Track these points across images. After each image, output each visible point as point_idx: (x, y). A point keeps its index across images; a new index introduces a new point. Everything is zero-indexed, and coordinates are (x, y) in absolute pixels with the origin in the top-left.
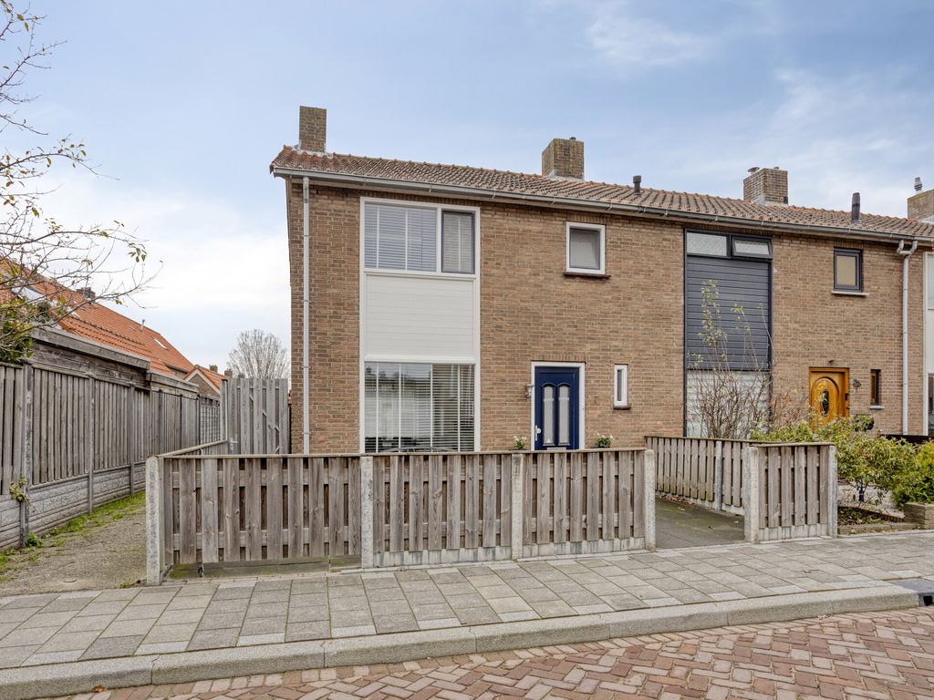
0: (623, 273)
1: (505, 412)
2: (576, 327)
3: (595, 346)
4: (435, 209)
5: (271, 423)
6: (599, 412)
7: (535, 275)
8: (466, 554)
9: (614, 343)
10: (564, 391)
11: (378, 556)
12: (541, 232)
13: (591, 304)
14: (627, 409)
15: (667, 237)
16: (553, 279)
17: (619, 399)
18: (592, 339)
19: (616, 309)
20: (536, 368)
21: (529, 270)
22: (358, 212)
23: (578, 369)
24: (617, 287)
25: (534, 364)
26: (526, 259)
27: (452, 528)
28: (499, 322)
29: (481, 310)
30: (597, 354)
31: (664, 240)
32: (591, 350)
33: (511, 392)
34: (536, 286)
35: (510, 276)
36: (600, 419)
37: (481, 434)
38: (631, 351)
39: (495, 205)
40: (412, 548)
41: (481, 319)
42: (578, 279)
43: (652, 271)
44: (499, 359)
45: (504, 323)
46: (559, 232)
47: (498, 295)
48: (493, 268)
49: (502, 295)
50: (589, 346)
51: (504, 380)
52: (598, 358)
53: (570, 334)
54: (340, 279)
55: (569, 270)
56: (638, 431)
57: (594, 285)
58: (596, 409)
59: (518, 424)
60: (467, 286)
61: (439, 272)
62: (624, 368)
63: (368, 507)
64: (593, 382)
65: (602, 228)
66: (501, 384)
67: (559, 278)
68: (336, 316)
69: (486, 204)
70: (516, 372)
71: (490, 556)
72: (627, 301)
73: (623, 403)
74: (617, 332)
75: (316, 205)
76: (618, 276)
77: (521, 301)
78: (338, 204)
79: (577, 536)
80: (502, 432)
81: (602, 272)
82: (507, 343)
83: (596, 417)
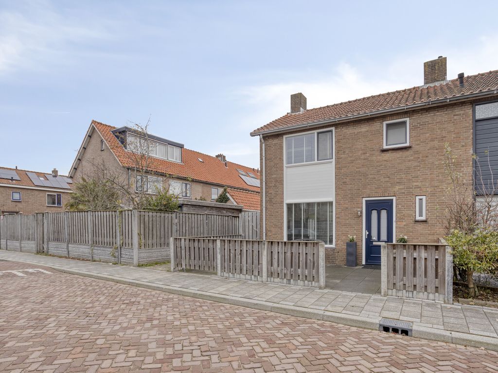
0: (422, 142)
1: (348, 224)
2: (389, 177)
3: (401, 187)
4: (314, 133)
5: (255, 228)
6: (405, 223)
7: (364, 154)
8: (248, 277)
9: (415, 184)
10: (384, 213)
11: (222, 273)
12: (368, 131)
13: (399, 164)
14: (425, 221)
15: (457, 113)
16: (375, 154)
17: (421, 215)
18: (399, 183)
19: (416, 164)
20: (366, 201)
21: (361, 152)
22: (283, 143)
23: (392, 200)
24: (418, 151)
25: (364, 200)
26: (359, 147)
27: (243, 266)
28: (345, 180)
29: (336, 176)
30: (403, 191)
31: (454, 115)
32: (399, 189)
33: (351, 214)
34: (365, 159)
35: (351, 157)
36: (405, 227)
37: (336, 234)
38: (428, 187)
40: (231, 272)
41: (335, 179)
42: (390, 152)
43: (445, 137)
44: (345, 198)
45: (347, 180)
46: (378, 128)
47: (344, 167)
48: (342, 154)
49: (346, 167)
50: (397, 187)
51: (347, 208)
52: (405, 193)
53: (385, 182)
54: (277, 171)
55: (385, 147)
56: (434, 235)
57: (401, 153)
58: (402, 221)
59: (355, 230)
60: (329, 165)
61: (316, 161)
62: (424, 198)
63: (219, 256)
64: (400, 207)
65: (408, 119)
66: (346, 210)
67: (378, 153)
68: (275, 186)
69: (336, 125)
70: (354, 204)
71: (256, 279)
72: (425, 158)
73: (423, 218)
74: (418, 177)
75: (268, 143)
76: (418, 145)
77: (357, 168)
78: (276, 141)
79: (289, 277)
80: (346, 234)
81: (408, 144)
82: (349, 190)
83: (402, 226)
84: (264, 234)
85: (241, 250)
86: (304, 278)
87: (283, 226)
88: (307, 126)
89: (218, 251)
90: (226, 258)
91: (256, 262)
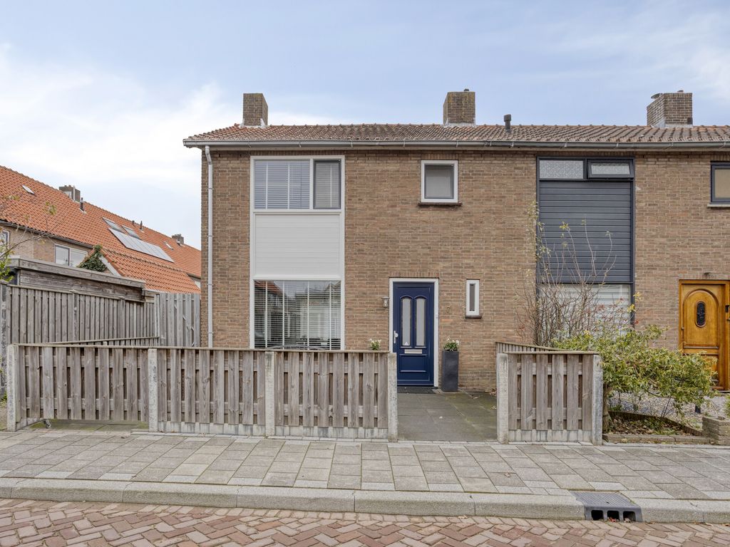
0: (475, 200)
1: (366, 320)
2: (429, 248)
3: (447, 264)
4: (309, 160)
5: (188, 325)
6: (452, 320)
7: (392, 206)
8: (229, 428)
9: (466, 261)
10: (421, 303)
11: (162, 424)
12: (398, 171)
13: (444, 228)
14: (479, 318)
15: (518, 166)
16: (408, 209)
17: (472, 309)
18: (445, 258)
19: (467, 231)
20: (394, 283)
21: (387, 203)
22: (249, 168)
23: (433, 283)
24: (469, 213)
25: (392, 281)
26: (384, 194)
27: (217, 406)
28: (361, 247)
29: (345, 238)
30: (449, 270)
31: (515, 168)
32: (444, 267)
33: (372, 303)
34: (393, 215)
35: (370, 209)
36: (453, 326)
37: (346, 336)
38: (482, 268)
39: (358, 152)
40: (187, 421)
41: (345, 245)
42: (431, 208)
43: (504, 197)
44: (361, 276)
45: (365, 247)
46: (414, 169)
47: (361, 225)
48: (356, 203)
49: (363, 225)
50: (441, 265)
51: (365, 294)
52: (451, 274)
53: (424, 254)
54: (236, 219)
55: (424, 200)
56: (489, 338)
57: (447, 212)
58: (448, 318)
59: (377, 330)
60: (334, 219)
61: (311, 209)
62: (477, 283)
63: (153, 387)
64: (445, 295)
65: (455, 163)
66: (362, 297)
67: (413, 208)
68: (233, 246)
69: (348, 153)
70: (375, 287)
71: (249, 432)
72: (478, 225)
73: (476, 313)
74: (469, 251)
75: (219, 165)
76: (470, 203)
77: (381, 228)
78: (234, 163)
79: (324, 422)
80: (363, 336)
81: (455, 200)
82: (369, 263)
83: (448, 324)
84: (210, 336)
85: (211, 371)
86: (357, 423)
87: (248, 322)
88: (298, 146)
89: (152, 374)
90: (172, 389)
91: (247, 394)
